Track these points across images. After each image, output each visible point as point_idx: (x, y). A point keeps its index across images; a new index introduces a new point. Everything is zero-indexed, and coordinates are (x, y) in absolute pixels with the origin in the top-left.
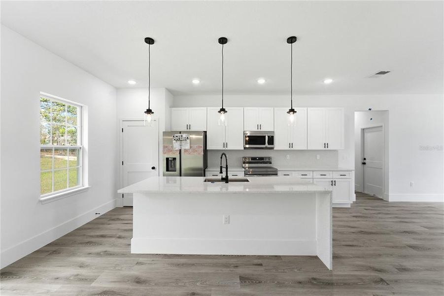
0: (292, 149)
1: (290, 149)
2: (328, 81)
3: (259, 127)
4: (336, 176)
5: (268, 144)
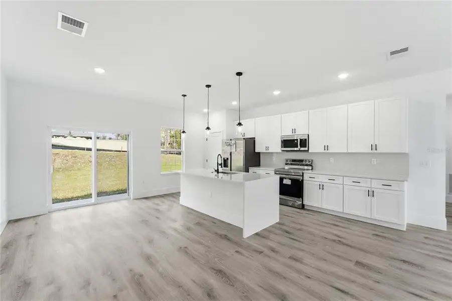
0: (328, 151)
1: (325, 151)
2: (343, 76)
3: (294, 131)
4: (376, 185)
5: (301, 147)
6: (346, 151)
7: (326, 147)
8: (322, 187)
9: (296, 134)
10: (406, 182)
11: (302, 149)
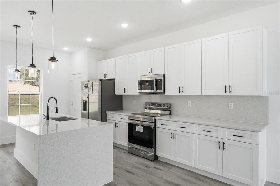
1: (180, 94)
3: (150, 70)
4: (227, 136)
5: (157, 89)
6: (200, 94)
7: (181, 89)
8: (173, 136)
9: (153, 73)
10: (259, 133)
11: (158, 91)
